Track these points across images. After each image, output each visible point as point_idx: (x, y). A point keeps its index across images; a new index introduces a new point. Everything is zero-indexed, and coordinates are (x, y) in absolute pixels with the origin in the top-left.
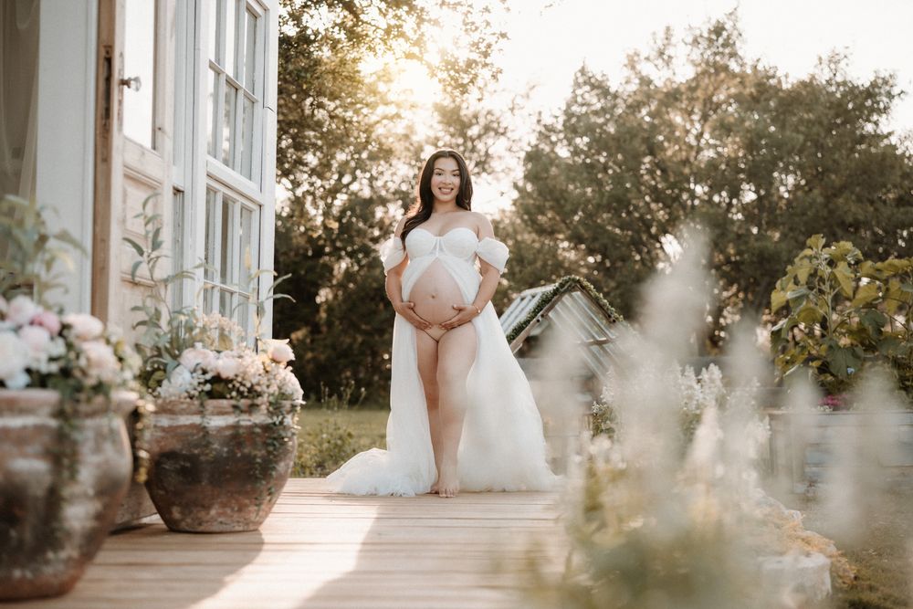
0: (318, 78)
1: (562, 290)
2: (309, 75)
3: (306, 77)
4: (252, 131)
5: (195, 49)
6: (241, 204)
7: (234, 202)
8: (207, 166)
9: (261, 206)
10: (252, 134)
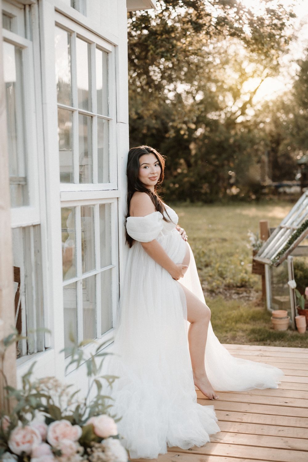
0: (174, 56)
4: (109, 142)
5: (42, 104)
6: (100, 204)
7: (94, 205)
8: (61, 197)
9: (118, 198)
10: (109, 145)
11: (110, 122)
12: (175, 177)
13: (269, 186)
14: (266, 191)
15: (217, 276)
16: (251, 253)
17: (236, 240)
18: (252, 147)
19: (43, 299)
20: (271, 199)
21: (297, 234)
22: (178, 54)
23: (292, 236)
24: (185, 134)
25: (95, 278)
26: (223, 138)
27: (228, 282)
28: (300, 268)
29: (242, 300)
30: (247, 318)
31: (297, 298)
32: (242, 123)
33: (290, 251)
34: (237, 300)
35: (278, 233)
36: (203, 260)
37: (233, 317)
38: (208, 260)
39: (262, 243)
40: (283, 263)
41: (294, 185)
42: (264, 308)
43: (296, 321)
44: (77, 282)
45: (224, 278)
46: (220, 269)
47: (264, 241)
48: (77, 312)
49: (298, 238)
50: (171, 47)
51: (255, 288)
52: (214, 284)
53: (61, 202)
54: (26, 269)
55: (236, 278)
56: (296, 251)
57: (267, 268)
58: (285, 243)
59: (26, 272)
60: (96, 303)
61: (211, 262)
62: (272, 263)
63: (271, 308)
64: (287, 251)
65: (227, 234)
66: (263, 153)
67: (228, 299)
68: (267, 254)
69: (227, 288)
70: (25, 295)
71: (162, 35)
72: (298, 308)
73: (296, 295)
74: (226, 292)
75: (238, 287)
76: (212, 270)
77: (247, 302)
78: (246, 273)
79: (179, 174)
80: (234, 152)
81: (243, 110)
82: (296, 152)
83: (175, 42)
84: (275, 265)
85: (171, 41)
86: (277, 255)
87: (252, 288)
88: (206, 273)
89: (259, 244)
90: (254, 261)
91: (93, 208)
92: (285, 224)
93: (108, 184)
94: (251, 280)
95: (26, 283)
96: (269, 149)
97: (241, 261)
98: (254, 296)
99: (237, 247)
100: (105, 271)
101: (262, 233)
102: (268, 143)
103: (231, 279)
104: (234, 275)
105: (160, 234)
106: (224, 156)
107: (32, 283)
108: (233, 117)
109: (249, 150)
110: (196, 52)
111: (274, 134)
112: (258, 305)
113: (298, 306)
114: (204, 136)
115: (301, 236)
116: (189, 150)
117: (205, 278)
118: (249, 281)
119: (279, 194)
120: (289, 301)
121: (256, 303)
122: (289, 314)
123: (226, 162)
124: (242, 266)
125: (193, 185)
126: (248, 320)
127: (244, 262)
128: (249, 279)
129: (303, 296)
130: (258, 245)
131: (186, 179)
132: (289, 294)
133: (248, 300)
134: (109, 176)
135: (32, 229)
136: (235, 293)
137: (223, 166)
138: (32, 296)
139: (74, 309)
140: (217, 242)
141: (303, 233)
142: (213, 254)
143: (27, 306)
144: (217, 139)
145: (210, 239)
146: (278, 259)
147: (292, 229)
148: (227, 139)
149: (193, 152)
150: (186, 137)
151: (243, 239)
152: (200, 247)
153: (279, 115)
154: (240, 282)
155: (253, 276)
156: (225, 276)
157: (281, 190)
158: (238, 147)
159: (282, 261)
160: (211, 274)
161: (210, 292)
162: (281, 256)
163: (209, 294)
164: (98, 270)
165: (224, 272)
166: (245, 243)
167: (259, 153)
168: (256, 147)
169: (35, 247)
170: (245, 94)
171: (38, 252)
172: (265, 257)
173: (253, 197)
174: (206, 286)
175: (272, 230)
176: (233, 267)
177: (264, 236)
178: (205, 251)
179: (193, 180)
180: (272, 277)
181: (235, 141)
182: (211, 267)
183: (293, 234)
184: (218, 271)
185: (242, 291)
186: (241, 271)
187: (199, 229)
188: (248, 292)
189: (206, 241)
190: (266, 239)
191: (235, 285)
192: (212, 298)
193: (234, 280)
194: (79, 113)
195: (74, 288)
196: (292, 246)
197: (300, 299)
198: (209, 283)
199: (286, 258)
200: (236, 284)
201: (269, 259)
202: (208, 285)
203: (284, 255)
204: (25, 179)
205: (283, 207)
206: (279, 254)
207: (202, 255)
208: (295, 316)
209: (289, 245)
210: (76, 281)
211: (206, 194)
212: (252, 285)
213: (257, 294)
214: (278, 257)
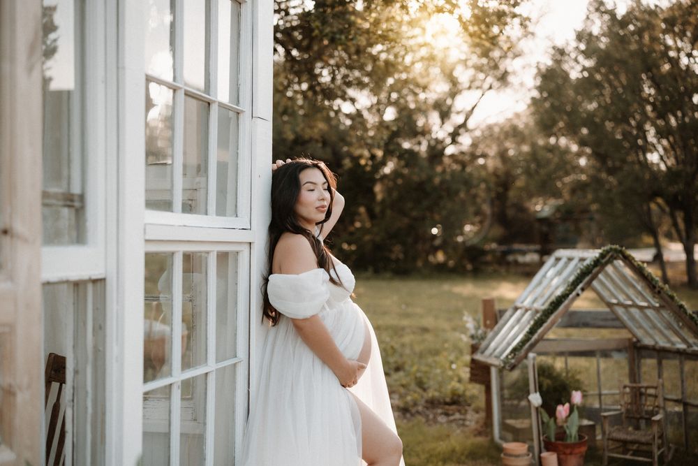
0: (352, 39)
1: (603, 261)
2: (343, 37)
3: (340, 39)
4: (238, 149)
5: (118, 68)
6: (218, 252)
7: (208, 253)
8: (145, 233)
9: (250, 243)
10: (237, 153)
11: (241, 116)
12: (351, 234)
13: (493, 251)
14: (489, 258)
15: (413, 386)
16: (467, 350)
17: (444, 330)
18: (468, 191)
19: (104, 414)
20: (495, 271)
21: (543, 318)
22: (357, 36)
23: (535, 320)
24: (366, 165)
25: (206, 379)
26: (424, 176)
27: (430, 395)
28: (546, 374)
29: (454, 425)
30: (462, 454)
31: (543, 423)
32: (452, 156)
33: (532, 346)
34: (445, 425)
35: (511, 316)
36: (392, 360)
37: (439, 453)
38: (400, 361)
39: (485, 333)
40: (520, 366)
41: (530, 251)
42: (489, 438)
43: (543, 460)
44: (172, 386)
45: (425, 390)
46: (419, 375)
47: (489, 330)
48: (169, 439)
49: (545, 325)
50: (347, 26)
51: (473, 406)
52: (409, 398)
53: (147, 241)
54: (76, 358)
55: (443, 390)
56: (540, 346)
57: (494, 372)
58: (524, 332)
59: (77, 364)
60: (205, 424)
61: (404, 363)
62: (502, 365)
63: (502, 438)
64: (527, 345)
65: (428, 322)
66: (484, 201)
67: (431, 422)
68: (495, 350)
69: (429, 405)
70: (73, 406)
71: (333, 7)
72: (545, 439)
73: (542, 418)
74: (428, 412)
75: (446, 404)
76: (406, 376)
77: (461, 428)
78: (460, 381)
79: (357, 229)
80: (441, 197)
81: (454, 136)
82: (534, 200)
83: (353, 18)
84: (507, 367)
85: (348, 16)
86: (511, 352)
87: (469, 405)
88: (396, 380)
89: (481, 335)
90: (473, 361)
91: (206, 258)
92: (522, 302)
93: (233, 218)
94: (468, 394)
95: (75, 386)
96: (493, 195)
97: (452, 363)
98: (473, 419)
99: (446, 341)
100: (225, 367)
101: (485, 319)
102: (492, 185)
103: (436, 390)
104: (441, 384)
105: (323, 308)
106: (426, 203)
107: (85, 385)
108: (439, 147)
109: (462, 195)
110: (385, 34)
111: (500, 173)
112: (479, 433)
113: (545, 436)
114: (396, 173)
115: (549, 321)
116: (373, 195)
117: (394, 389)
118: (463, 395)
119: (508, 264)
120: (531, 427)
121: (476, 430)
122: (530, 449)
123: (428, 214)
124: (453, 370)
125: (378, 247)
126: (463, 458)
127: (455, 363)
128: (464, 391)
129: (552, 420)
130: (479, 337)
131: (367, 238)
132: (529, 416)
133: (463, 425)
134: (236, 206)
135: (90, 287)
136: (442, 414)
137: (423, 218)
138: (86, 408)
139: (165, 434)
140: (414, 333)
141: (552, 317)
142: (407, 351)
143: (75, 425)
144: (416, 178)
145: (403, 329)
146: (513, 358)
147: (533, 310)
148: (430, 179)
149: (379, 197)
150: (368, 169)
151: (454, 329)
152: (388, 339)
153: (508, 144)
154: (450, 396)
155: (470, 386)
156: (426, 386)
157: (511, 258)
158: (447, 190)
159: (520, 361)
160: (404, 382)
161: (402, 411)
162: (517, 353)
163: (400, 414)
164: (211, 366)
165: (425, 380)
166: (457, 334)
167: (479, 200)
168: (473, 191)
169: (94, 319)
170: (458, 113)
171: (100, 328)
172: (491, 354)
173: (469, 267)
174: (397, 402)
175: (502, 312)
176: (438, 371)
177: (488, 322)
178: (396, 346)
179: (378, 239)
180: (502, 388)
181: (442, 182)
182: (404, 371)
183: (536, 318)
184: (416, 378)
185: (452, 410)
186: (451, 378)
187: (385, 313)
188: (463, 411)
189: (398, 331)
190: (491, 327)
191: (442, 401)
192: (405, 421)
193: (440, 391)
194: (186, 94)
195: (165, 398)
196: (535, 336)
197: (548, 423)
198: (402, 396)
199: (526, 357)
200: (444, 400)
201: (497, 357)
202: (399, 399)
203: (523, 352)
204: (82, 197)
205: (515, 282)
206: (515, 350)
207: (390, 351)
208: (540, 452)
209: (530, 336)
210: (170, 383)
211: (398, 260)
212: (469, 402)
213: (476, 416)
214: (512, 355)
